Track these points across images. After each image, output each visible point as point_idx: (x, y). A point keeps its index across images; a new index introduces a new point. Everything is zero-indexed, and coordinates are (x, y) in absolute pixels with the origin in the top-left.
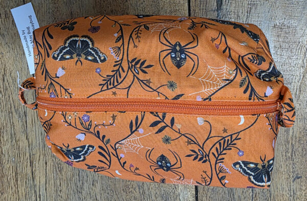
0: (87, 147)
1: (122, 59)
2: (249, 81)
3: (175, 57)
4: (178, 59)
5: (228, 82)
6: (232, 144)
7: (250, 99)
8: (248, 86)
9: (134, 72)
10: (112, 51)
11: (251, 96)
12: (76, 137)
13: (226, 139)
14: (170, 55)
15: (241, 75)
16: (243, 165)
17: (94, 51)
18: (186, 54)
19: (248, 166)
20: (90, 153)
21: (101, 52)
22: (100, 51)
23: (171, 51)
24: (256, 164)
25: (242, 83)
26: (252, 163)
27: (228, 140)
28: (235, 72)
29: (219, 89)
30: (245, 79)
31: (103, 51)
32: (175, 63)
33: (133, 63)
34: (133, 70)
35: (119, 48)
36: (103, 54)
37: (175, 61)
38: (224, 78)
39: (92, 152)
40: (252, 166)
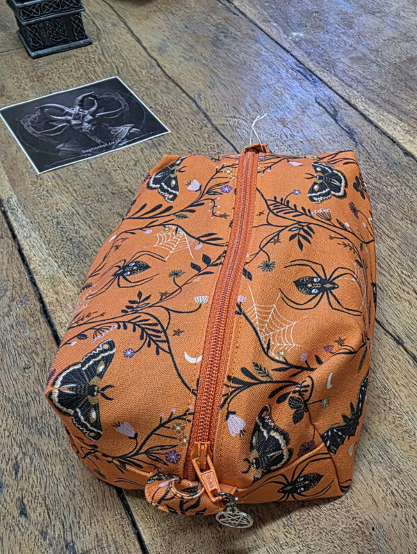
0: (174, 192)
1: (312, 217)
2: (262, 382)
3: (312, 282)
4: (309, 285)
5: (265, 346)
6: (149, 342)
7: (229, 378)
8: (253, 377)
9: (293, 226)
10: (324, 211)
11: (236, 380)
12: (195, 181)
13: (162, 334)
14: (315, 275)
15: (276, 370)
16: (106, 354)
17: (326, 193)
18: (317, 294)
19: (102, 362)
20: (163, 196)
21: (323, 200)
22: (326, 199)
23: (324, 278)
24: (101, 375)
25: (261, 369)
26: (105, 369)
27: (160, 337)
28: (281, 359)
29: (254, 329)
30: (268, 375)
31: (325, 202)
32: (303, 280)
33: (306, 228)
34: (296, 225)
35: (329, 220)
36: (322, 201)
37: (307, 281)
38: (272, 343)
39: (165, 198)
40: (101, 368)
